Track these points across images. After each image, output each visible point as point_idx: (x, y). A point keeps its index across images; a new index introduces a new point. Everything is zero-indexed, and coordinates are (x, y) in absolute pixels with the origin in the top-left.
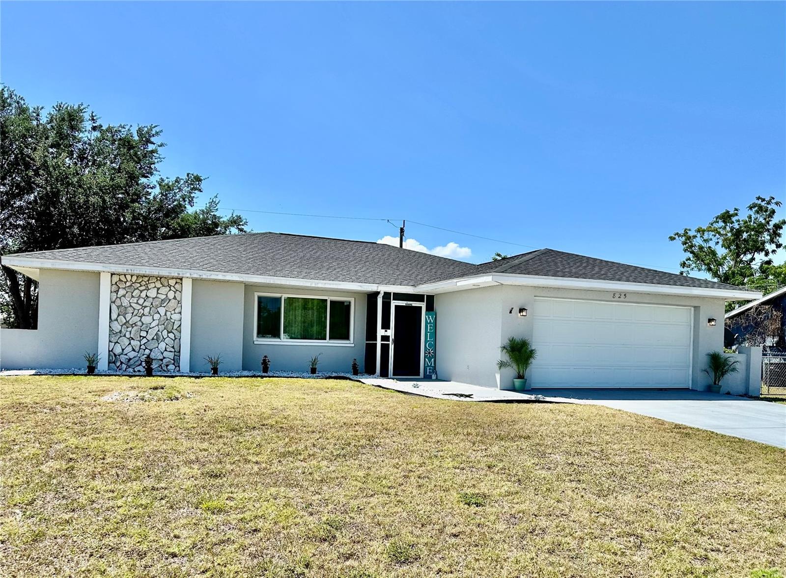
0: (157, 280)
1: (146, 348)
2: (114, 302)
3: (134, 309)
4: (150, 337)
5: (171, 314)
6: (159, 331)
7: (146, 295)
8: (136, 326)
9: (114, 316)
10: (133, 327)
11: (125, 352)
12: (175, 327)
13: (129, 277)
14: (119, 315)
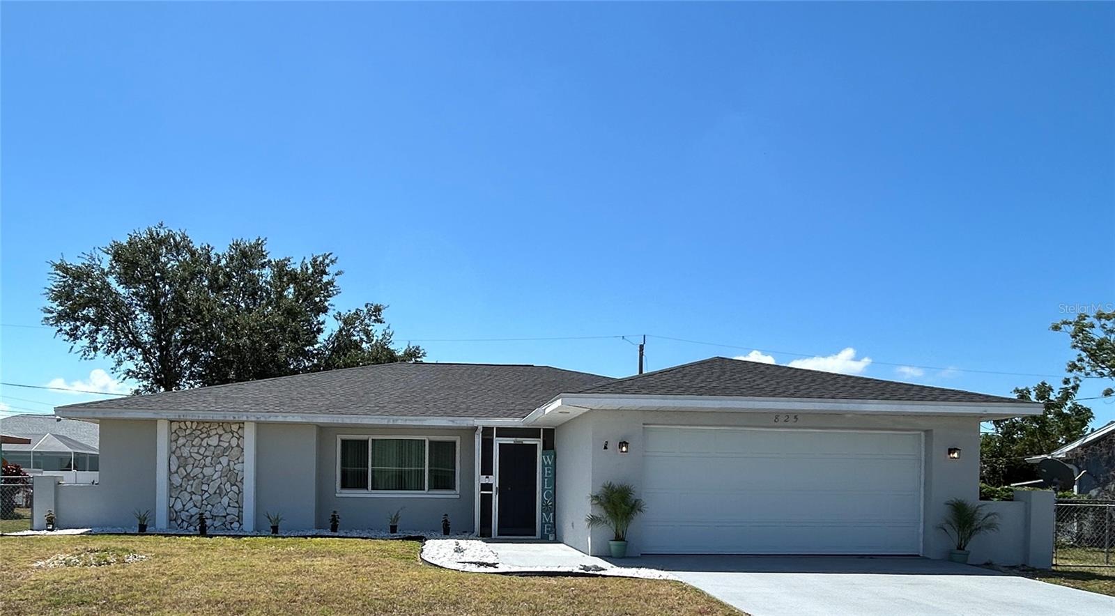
0: (219, 426)
1: (209, 504)
2: (174, 453)
3: (195, 460)
4: (211, 491)
5: (235, 464)
6: (221, 483)
7: (207, 444)
8: (198, 478)
9: (174, 468)
10: (194, 480)
11: (186, 508)
12: (239, 480)
13: (189, 424)
14: (179, 467)
